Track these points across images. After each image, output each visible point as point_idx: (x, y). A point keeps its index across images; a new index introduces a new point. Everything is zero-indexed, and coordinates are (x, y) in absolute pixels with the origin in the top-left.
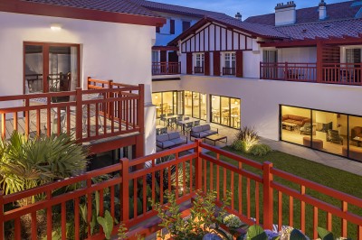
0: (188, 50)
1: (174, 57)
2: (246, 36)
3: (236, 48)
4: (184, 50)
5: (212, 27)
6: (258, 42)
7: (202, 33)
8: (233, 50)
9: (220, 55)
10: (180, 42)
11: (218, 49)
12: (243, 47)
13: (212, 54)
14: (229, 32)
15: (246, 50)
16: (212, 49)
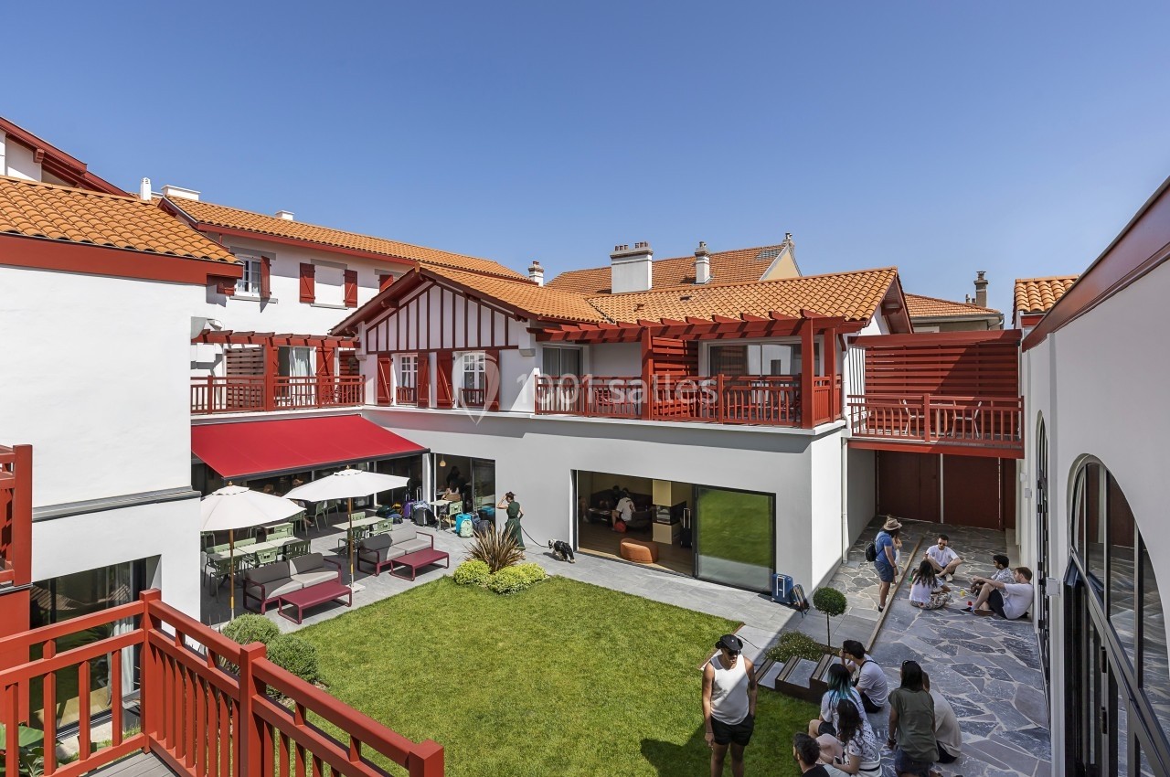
0: (382, 348)
1: (351, 364)
2: (507, 316)
3: (486, 342)
4: (372, 348)
5: (435, 291)
6: (530, 330)
7: (413, 306)
8: (479, 348)
9: (452, 359)
10: (363, 327)
11: (448, 345)
12: (500, 342)
13: (434, 356)
14: (473, 305)
15: (507, 347)
16: (435, 344)
